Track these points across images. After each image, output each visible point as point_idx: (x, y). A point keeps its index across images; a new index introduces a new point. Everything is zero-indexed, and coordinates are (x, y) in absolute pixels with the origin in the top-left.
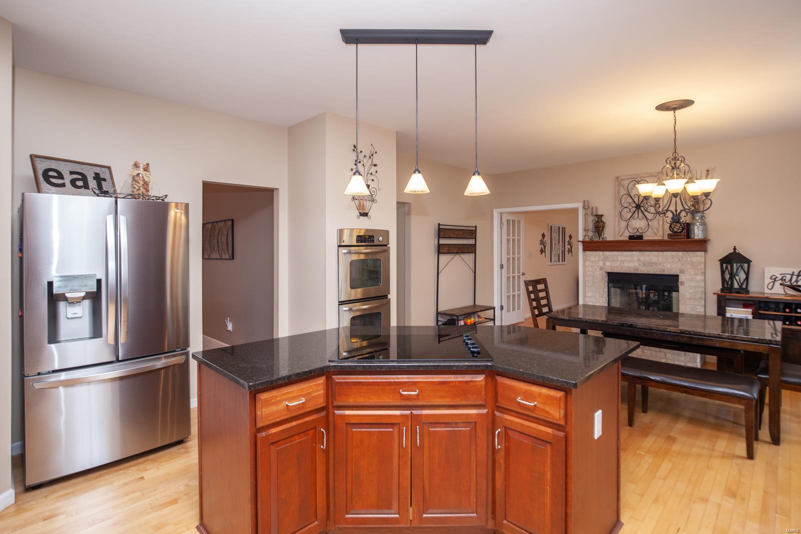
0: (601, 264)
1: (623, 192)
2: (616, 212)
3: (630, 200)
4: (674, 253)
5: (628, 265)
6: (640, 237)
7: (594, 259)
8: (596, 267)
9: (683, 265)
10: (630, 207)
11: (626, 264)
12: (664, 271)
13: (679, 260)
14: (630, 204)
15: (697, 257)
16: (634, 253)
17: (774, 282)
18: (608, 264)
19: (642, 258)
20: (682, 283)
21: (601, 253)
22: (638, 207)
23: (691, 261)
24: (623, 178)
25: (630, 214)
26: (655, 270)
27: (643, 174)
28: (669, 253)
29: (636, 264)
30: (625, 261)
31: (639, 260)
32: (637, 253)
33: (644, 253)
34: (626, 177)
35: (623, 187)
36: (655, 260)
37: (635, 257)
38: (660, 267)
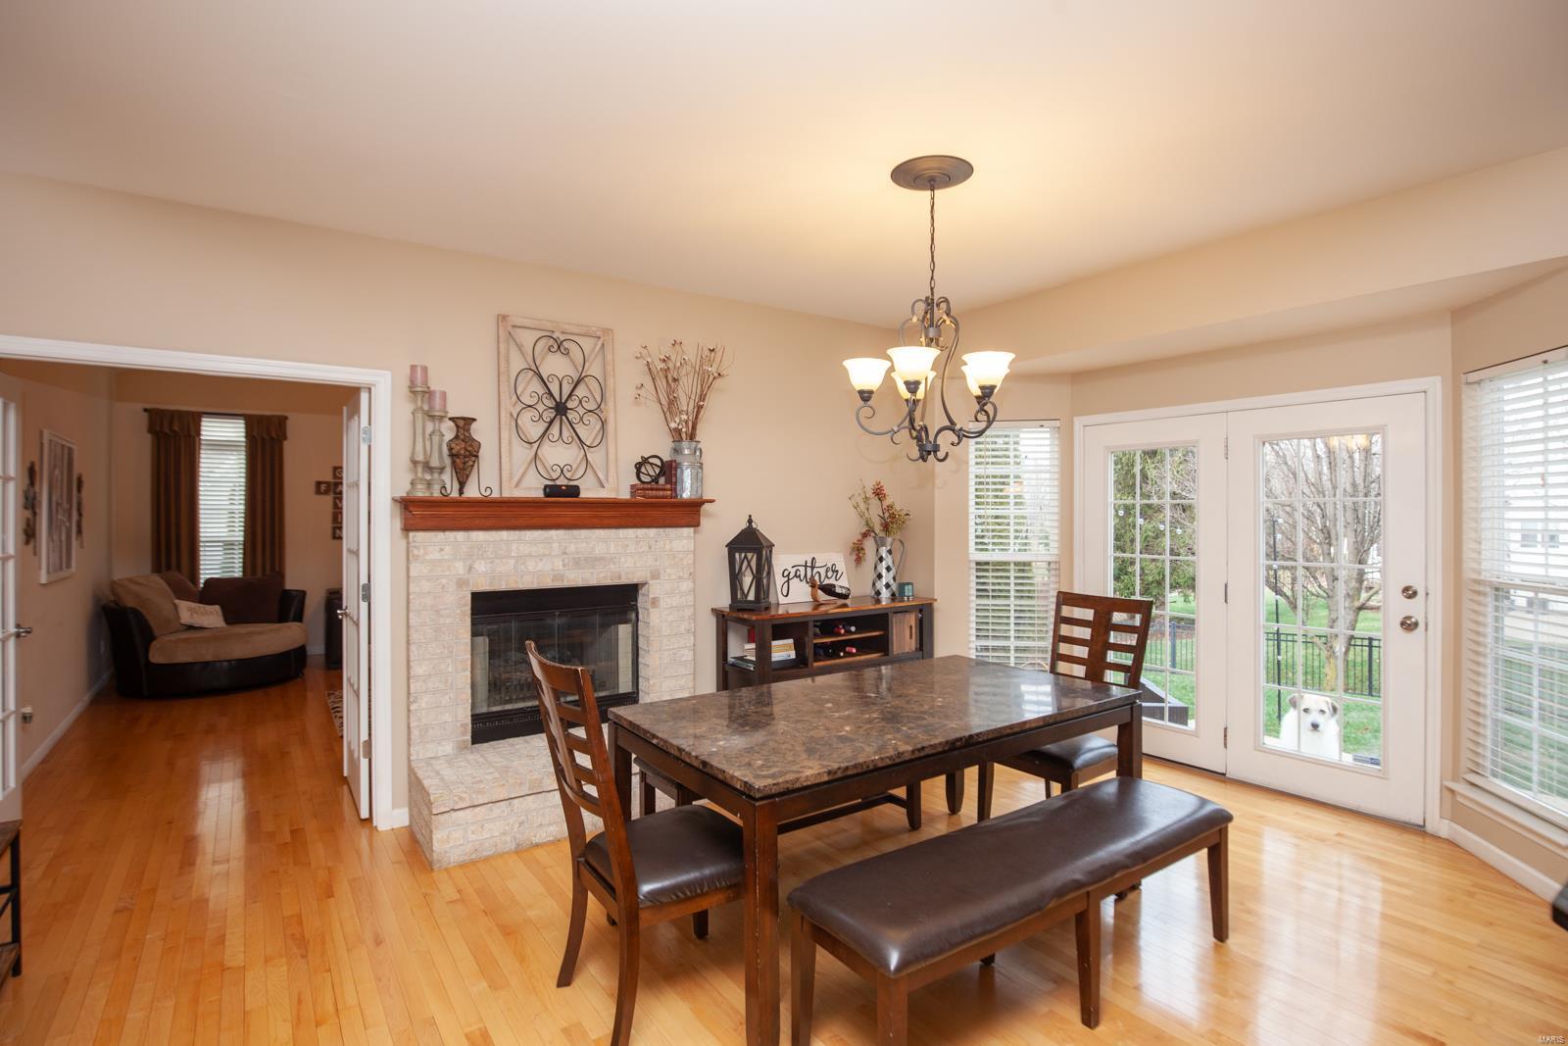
0: (460, 568)
1: (517, 363)
2: (503, 415)
3: (536, 386)
4: (641, 532)
5: (538, 568)
6: (574, 491)
7: (436, 556)
8: (444, 581)
9: (656, 560)
10: (541, 408)
11: (531, 565)
12: (620, 577)
13: (650, 547)
14: (540, 399)
15: (679, 539)
16: (553, 533)
17: (788, 581)
18: (481, 567)
19: (572, 548)
20: (655, 602)
21: (460, 535)
22: (561, 409)
23: (671, 551)
24: (519, 321)
25: (542, 426)
26: (601, 575)
27: (570, 324)
28: (630, 533)
29: (558, 564)
30: (530, 555)
31: (565, 553)
32: (561, 533)
33: (576, 532)
34: (527, 323)
35: (520, 347)
36: (599, 550)
37: (555, 545)
38: (612, 566)
